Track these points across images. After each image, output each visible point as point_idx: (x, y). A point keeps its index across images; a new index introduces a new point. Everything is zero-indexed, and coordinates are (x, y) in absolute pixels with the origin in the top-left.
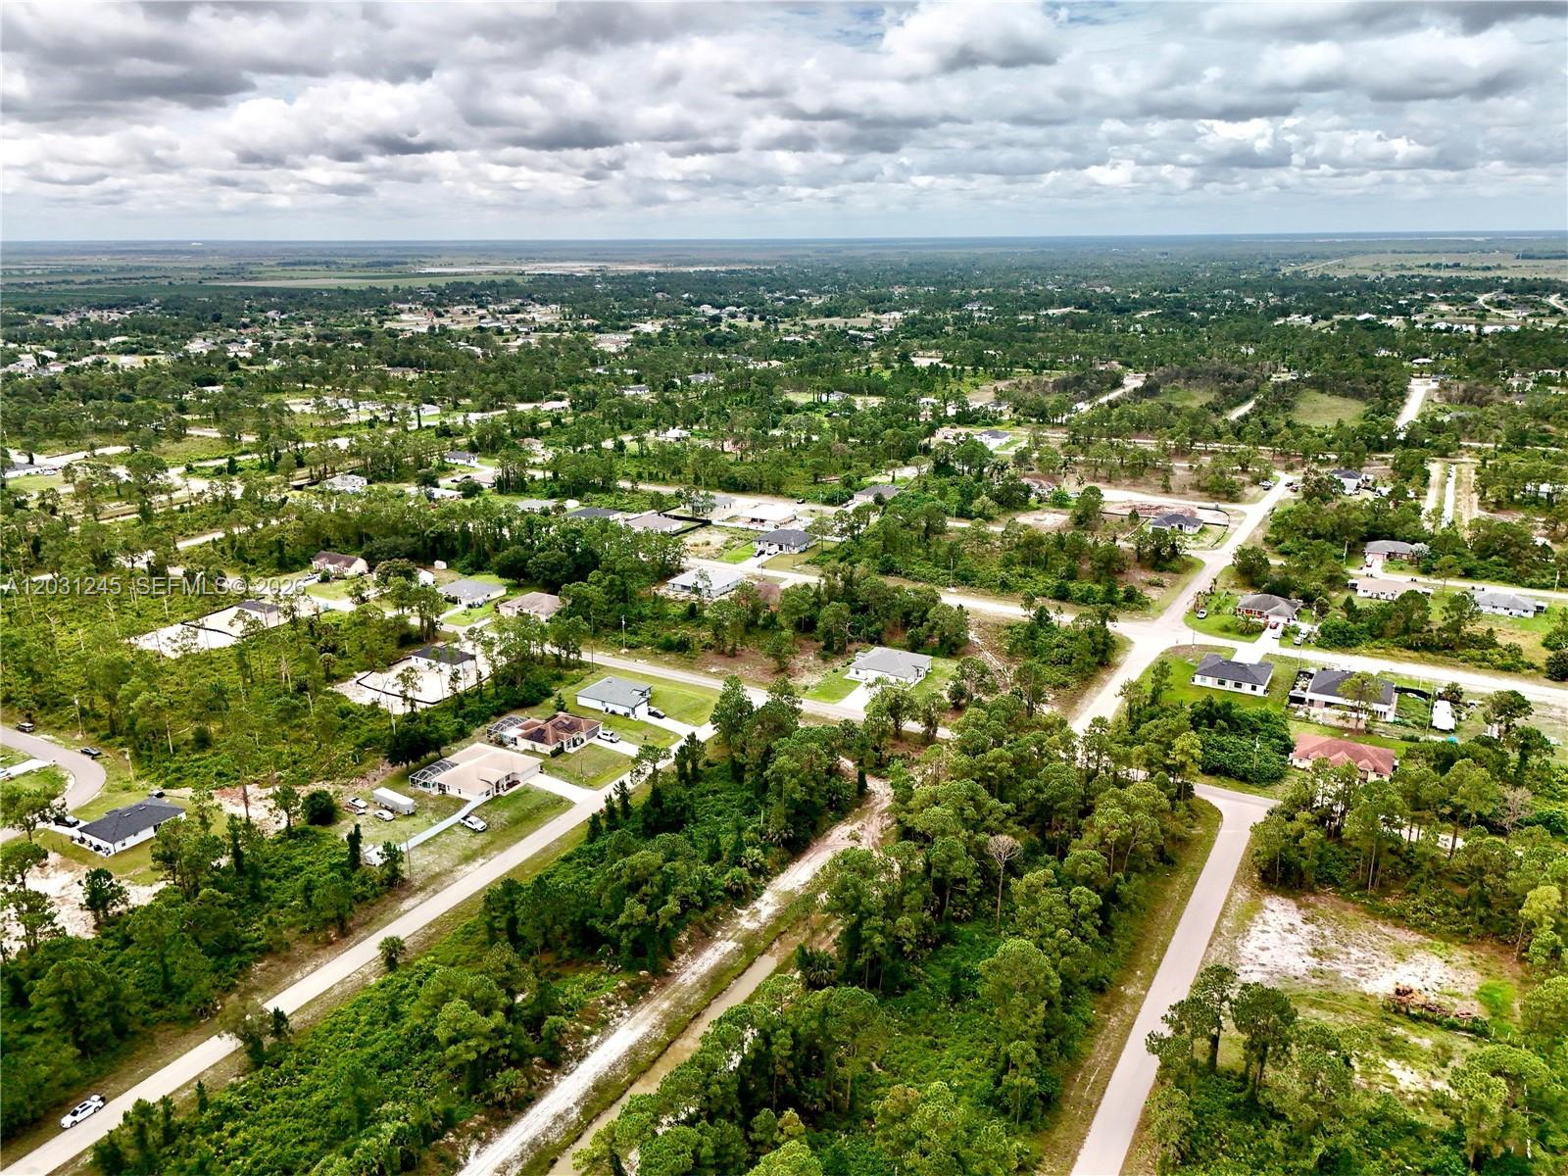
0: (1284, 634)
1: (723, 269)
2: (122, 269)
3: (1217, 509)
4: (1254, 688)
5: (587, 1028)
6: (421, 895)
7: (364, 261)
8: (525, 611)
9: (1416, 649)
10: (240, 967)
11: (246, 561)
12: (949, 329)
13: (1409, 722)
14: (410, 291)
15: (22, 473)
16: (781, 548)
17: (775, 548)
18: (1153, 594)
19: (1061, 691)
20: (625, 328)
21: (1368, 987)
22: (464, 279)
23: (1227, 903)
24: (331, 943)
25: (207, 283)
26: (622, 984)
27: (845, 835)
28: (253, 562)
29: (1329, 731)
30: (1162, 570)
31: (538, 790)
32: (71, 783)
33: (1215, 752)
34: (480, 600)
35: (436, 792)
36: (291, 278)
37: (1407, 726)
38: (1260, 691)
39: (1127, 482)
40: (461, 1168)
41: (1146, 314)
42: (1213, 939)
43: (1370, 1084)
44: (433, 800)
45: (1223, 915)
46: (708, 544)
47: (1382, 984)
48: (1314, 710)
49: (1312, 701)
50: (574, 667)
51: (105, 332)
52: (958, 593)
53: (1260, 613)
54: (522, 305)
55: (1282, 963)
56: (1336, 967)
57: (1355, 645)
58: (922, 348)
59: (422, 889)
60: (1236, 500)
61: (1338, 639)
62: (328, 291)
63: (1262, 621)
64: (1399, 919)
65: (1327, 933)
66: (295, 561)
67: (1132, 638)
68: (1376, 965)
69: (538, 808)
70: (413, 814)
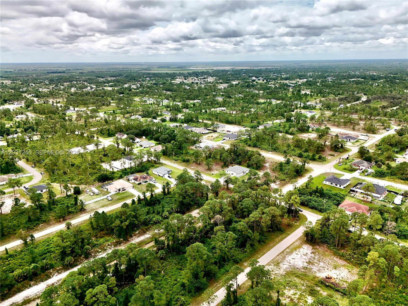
0: (363, 172)
1: (264, 68)
2: (123, 68)
3: (367, 136)
4: (340, 186)
5: (100, 250)
6: (87, 213)
7: (177, 66)
8: (156, 150)
9: (404, 180)
10: (37, 224)
11: (102, 134)
12: (318, 84)
13: (387, 201)
14: (183, 74)
15: (71, 112)
16: (230, 139)
17: (228, 138)
18: (329, 158)
19: (283, 182)
20: (228, 83)
21: (318, 275)
22: (197, 71)
23: (291, 245)
24: (60, 222)
25: (139, 72)
26: (114, 241)
27: (196, 212)
28: (103, 134)
29: (358, 201)
30: (336, 151)
31: (129, 192)
32: (34, 179)
33: (314, 202)
34: (147, 146)
35: (106, 190)
36: (158, 71)
37: (385, 202)
38: (342, 187)
39: (343, 127)
40: (51, 278)
41: (382, 81)
42: (280, 253)
43: (298, 302)
44: (104, 192)
45: (288, 248)
46: (212, 136)
47: (322, 275)
48: (357, 194)
49: (357, 192)
50: (158, 164)
51: (109, 82)
52: (272, 153)
53: (358, 165)
54: (207, 77)
55: (296, 263)
56: (312, 267)
57: (384, 177)
58: (306, 89)
59: (88, 212)
60: (374, 133)
61: (380, 175)
62: (163, 73)
63: (358, 168)
64: (342, 257)
65: (316, 257)
66: (112, 134)
67: (314, 169)
68: (325, 269)
69: (126, 197)
70: (98, 195)
